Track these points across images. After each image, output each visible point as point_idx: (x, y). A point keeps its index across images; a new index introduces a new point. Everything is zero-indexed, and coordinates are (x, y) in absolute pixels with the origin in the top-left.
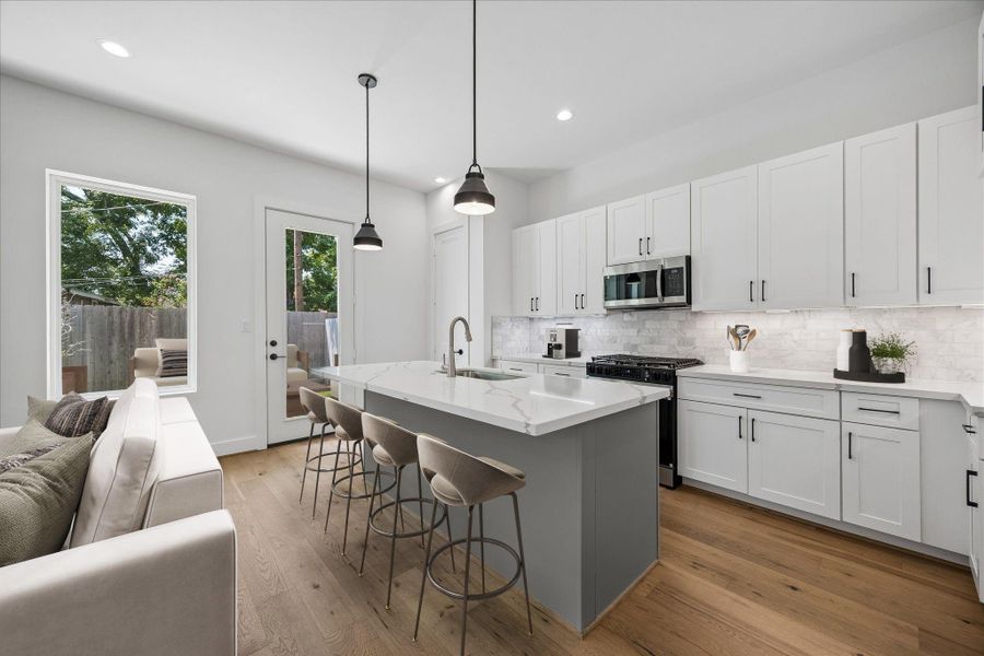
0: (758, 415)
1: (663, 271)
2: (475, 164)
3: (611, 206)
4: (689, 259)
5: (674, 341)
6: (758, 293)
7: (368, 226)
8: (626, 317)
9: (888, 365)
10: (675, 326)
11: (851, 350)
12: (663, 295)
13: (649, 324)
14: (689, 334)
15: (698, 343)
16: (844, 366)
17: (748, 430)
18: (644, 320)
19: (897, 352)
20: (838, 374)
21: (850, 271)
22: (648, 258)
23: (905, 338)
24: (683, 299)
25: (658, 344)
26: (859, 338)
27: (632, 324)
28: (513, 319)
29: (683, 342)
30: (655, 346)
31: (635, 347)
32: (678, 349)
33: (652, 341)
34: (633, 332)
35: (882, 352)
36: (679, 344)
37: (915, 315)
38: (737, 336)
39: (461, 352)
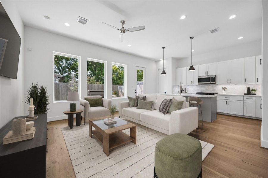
0: (230, 101)
1: (211, 78)
2: (192, 65)
3: (199, 66)
4: (216, 75)
5: (212, 90)
6: (229, 82)
7: (164, 71)
8: (201, 85)
9: (253, 92)
10: (212, 87)
11: (247, 90)
12: (211, 82)
13: (206, 87)
14: (215, 88)
15: (217, 90)
17: (228, 103)
19: (255, 91)
20: (245, 94)
21: (245, 78)
22: (208, 75)
23: (256, 88)
24: (215, 82)
26: (249, 88)
27: (203, 87)
28: (176, 86)
29: (214, 90)
31: (203, 91)
33: (207, 90)
34: (203, 88)
35: (252, 91)
37: (256, 85)
38: (224, 89)
39: (166, 92)
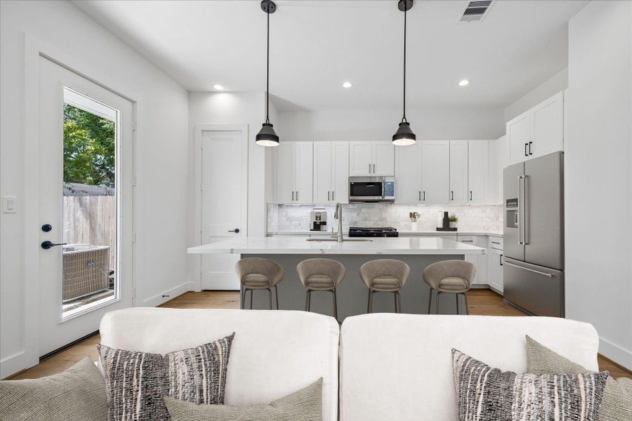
1: (384, 183)
2: (404, 117)
3: (352, 143)
5: (377, 219)
6: (422, 197)
9: (453, 225)
10: (378, 211)
11: (444, 219)
12: (384, 195)
14: (384, 215)
16: (440, 226)
18: (361, 208)
19: (455, 220)
20: (438, 229)
21: (451, 190)
22: (374, 175)
24: (393, 197)
25: (369, 220)
26: (446, 214)
30: (367, 222)
31: (356, 222)
32: (379, 223)
33: (365, 220)
34: (355, 214)
35: (452, 220)
36: (379, 220)
38: (413, 216)
39: (237, 231)
